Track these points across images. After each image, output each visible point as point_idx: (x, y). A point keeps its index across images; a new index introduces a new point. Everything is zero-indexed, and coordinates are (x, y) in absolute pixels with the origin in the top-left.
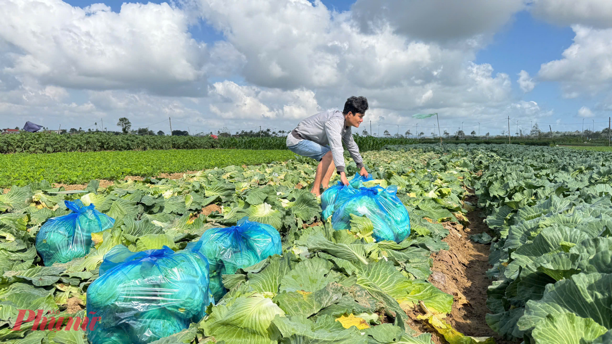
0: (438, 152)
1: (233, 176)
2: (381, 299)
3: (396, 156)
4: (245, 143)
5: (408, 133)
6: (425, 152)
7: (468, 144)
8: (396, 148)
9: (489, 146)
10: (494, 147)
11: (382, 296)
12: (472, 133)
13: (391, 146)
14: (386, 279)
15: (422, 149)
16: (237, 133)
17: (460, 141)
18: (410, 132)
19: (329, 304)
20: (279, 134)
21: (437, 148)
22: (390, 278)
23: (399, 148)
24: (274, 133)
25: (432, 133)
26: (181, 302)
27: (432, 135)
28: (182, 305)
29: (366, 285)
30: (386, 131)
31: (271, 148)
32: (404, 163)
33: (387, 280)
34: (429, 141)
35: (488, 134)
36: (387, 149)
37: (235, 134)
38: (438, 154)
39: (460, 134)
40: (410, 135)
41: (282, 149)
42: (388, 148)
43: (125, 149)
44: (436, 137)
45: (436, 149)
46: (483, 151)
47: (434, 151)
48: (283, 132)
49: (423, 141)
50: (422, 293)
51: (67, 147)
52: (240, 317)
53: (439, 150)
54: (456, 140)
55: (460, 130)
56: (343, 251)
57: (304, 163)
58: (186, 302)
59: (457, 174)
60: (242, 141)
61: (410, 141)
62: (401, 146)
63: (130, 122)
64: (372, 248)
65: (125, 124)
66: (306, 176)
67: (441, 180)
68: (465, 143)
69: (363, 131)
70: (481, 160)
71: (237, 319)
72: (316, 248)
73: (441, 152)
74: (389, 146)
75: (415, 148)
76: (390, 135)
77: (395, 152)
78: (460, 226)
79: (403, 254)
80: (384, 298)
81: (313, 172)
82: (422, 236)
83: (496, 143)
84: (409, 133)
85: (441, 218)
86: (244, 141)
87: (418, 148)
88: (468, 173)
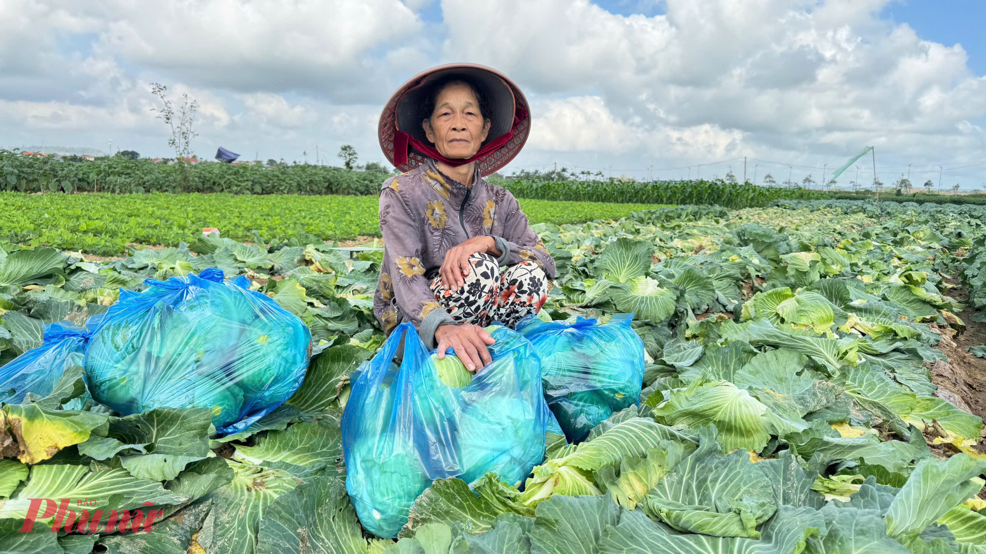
0: (870, 214)
1: (547, 239)
2: (879, 413)
3: (799, 218)
4: (536, 189)
5: (807, 180)
6: (846, 213)
7: (920, 202)
8: (794, 206)
9: (965, 207)
10: (975, 210)
11: (879, 408)
12: (926, 184)
13: (785, 202)
14: (874, 389)
15: (842, 208)
16: (514, 173)
17: (905, 198)
18: (811, 179)
19: (818, 408)
20: (581, 176)
21: (869, 207)
22: (879, 388)
23: (800, 205)
24: (573, 175)
25: (851, 182)
26: (621, 386)
27: (851, 185)
28: (621, 389)
29: (854, 392)
30: (769, 176)
31: (577, 199)
32: (820, 230)
33: (876, 390)
34: (848, 195)
35: (957, 186)
36: (778, 206)
37: (510, 175)
38: (871, 217)
39: (903, 185)
40: (812, 184)
41: (595, 201)
42: (779, 204)
43: (362, 193)
44: (858, 187)
45: (869, 209)
46: (955, 215)
47: (864, 212)
48: (589, 173)
49: (837, 195)
50: (932, 411)
51: (283, 187)
52: (714, 407)
53: (874, 212)
54: (897, 195)
55: (905, 177)
56: (804, 347)
57: (648, 223)
58: (626, 386)
59: (922, 252)
60: (532, 186)
61: (816, 195)
62: (802, 201)
63: (356, 151)
64: (850, 344)
65: (349, 154)
66: (662, 244)
67: (900, 259)
68: (916, 202)
69: (728, 175)
70: (959, 231)
71: (711, 409)
72: (761, 341)
73: (877, 215)
74: (782, 201)
75: (830, 206)
76: (774, 182)
77: (794, 213)
78: (952, 331)
79: (883, 360)
80: (883, 410)
81: (671, 238)
82: (905, 339)
83: (974, 203)
84: (810, 181)
85: (921, 317)
86: (535, 186)
87: (833, 206)
88: (941, 251)
